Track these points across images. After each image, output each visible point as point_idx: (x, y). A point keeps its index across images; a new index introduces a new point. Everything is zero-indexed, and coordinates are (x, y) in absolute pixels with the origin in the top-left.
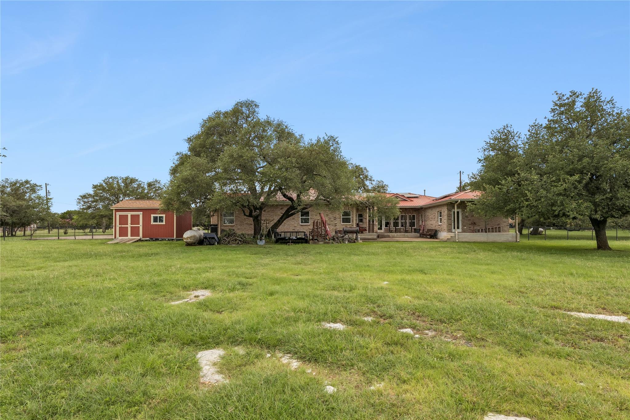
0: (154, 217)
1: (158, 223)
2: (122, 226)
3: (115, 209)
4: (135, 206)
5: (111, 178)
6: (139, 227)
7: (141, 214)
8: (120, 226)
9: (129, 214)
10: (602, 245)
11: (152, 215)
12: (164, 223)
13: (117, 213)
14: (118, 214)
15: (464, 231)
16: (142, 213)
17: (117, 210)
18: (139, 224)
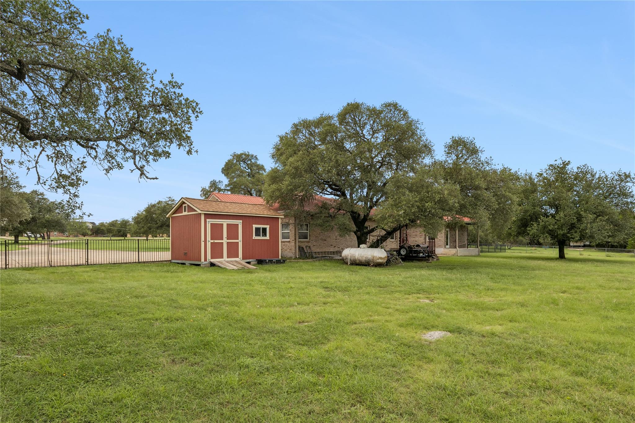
0: (256, 228)
1: (261, 237)
3: (205, 214)
4: (232, 211)
6: (238, 243)
7: (239, 222)
8: (212, 241)
9: (225, 223)
10: (562, 256)
11: (255, 226)
12: (268, 237)
13: (208, 220)
14: (210, 221)
15: (450, 247)
16: (241, 221)
17: (208, 216)
18: (238, 239)
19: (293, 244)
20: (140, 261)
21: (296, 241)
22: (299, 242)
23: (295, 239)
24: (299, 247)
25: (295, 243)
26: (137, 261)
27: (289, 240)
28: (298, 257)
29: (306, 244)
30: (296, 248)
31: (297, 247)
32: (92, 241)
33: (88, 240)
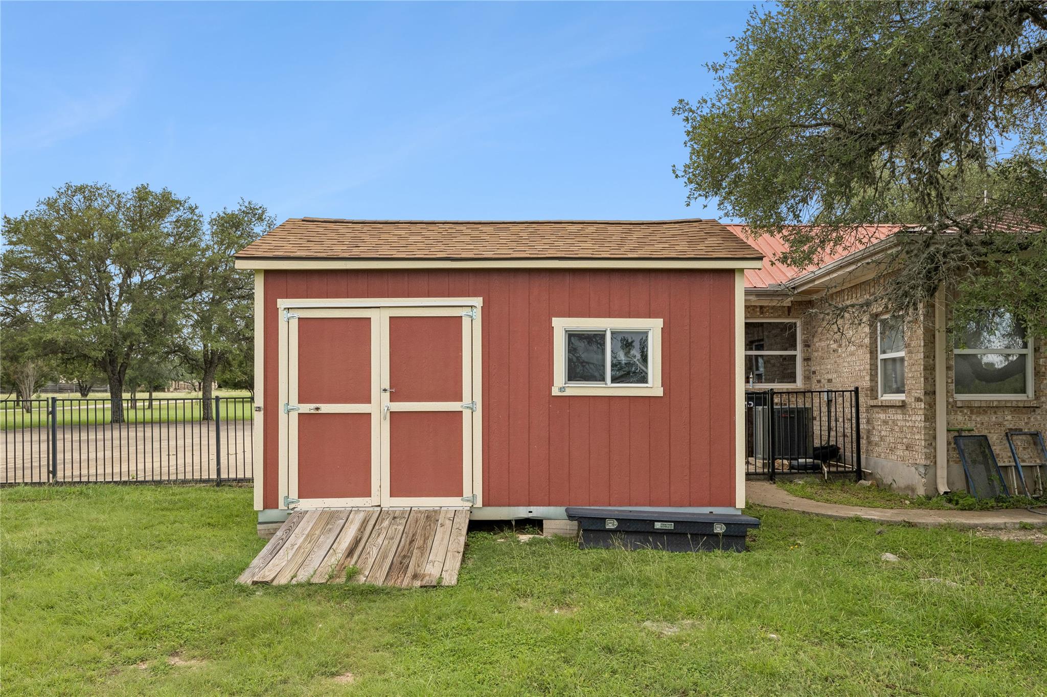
0: (573, 337)
1: (607, 389)
2: (326, 408)
3: (268, 273)
5: (81, 189)
7: (467, 307)
8: (307, 408)
9: (381, 312)
11: (561, 326)
12: (654, 387)
13: (282, 303)
14: (295, 309)
16: (478, 302)
17: (285, 283)
18: (459, 398)
19: (918, 419)
20: (224, 476)
21: (931, 407)
22: (953, 407)
23: (930, 393)
24: (958, 438)
25: (930, 417)
26: (214, 476)
27: (902, 397)
28: (943, 488)
29: (1010, 421)
30: (932, 440)
31: (942, 438)
32: (67, 403)
33: (54, 400)
